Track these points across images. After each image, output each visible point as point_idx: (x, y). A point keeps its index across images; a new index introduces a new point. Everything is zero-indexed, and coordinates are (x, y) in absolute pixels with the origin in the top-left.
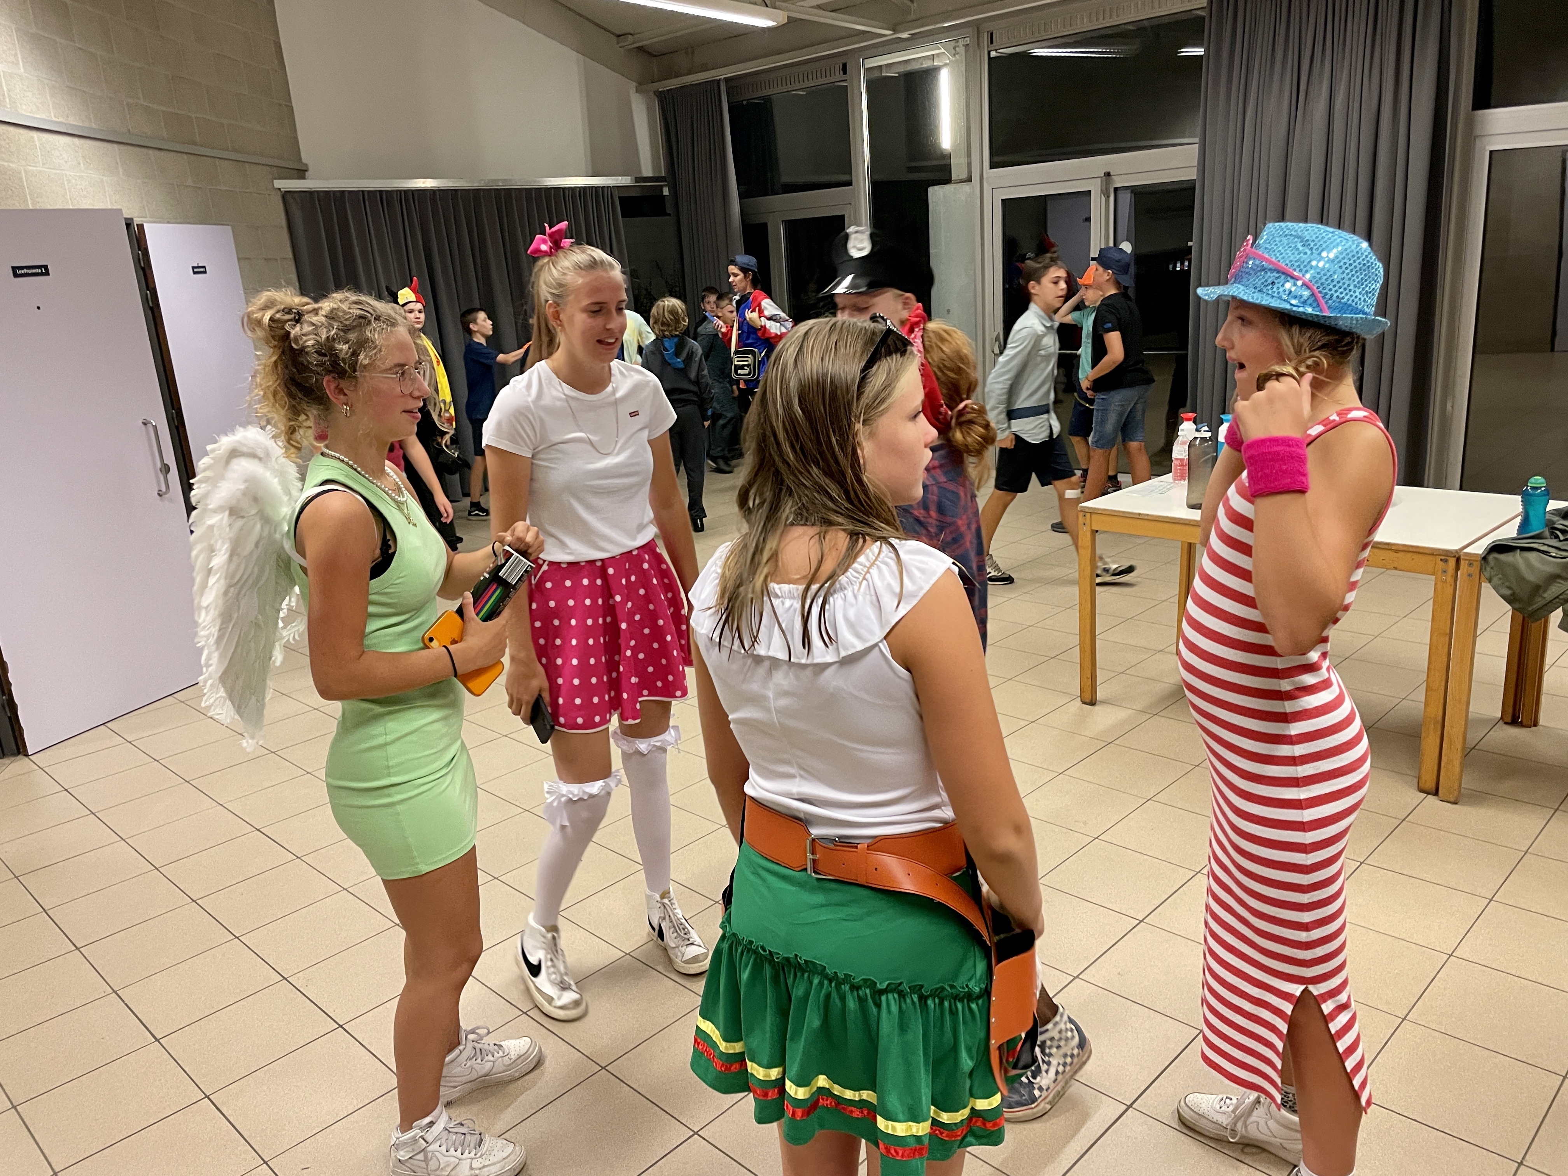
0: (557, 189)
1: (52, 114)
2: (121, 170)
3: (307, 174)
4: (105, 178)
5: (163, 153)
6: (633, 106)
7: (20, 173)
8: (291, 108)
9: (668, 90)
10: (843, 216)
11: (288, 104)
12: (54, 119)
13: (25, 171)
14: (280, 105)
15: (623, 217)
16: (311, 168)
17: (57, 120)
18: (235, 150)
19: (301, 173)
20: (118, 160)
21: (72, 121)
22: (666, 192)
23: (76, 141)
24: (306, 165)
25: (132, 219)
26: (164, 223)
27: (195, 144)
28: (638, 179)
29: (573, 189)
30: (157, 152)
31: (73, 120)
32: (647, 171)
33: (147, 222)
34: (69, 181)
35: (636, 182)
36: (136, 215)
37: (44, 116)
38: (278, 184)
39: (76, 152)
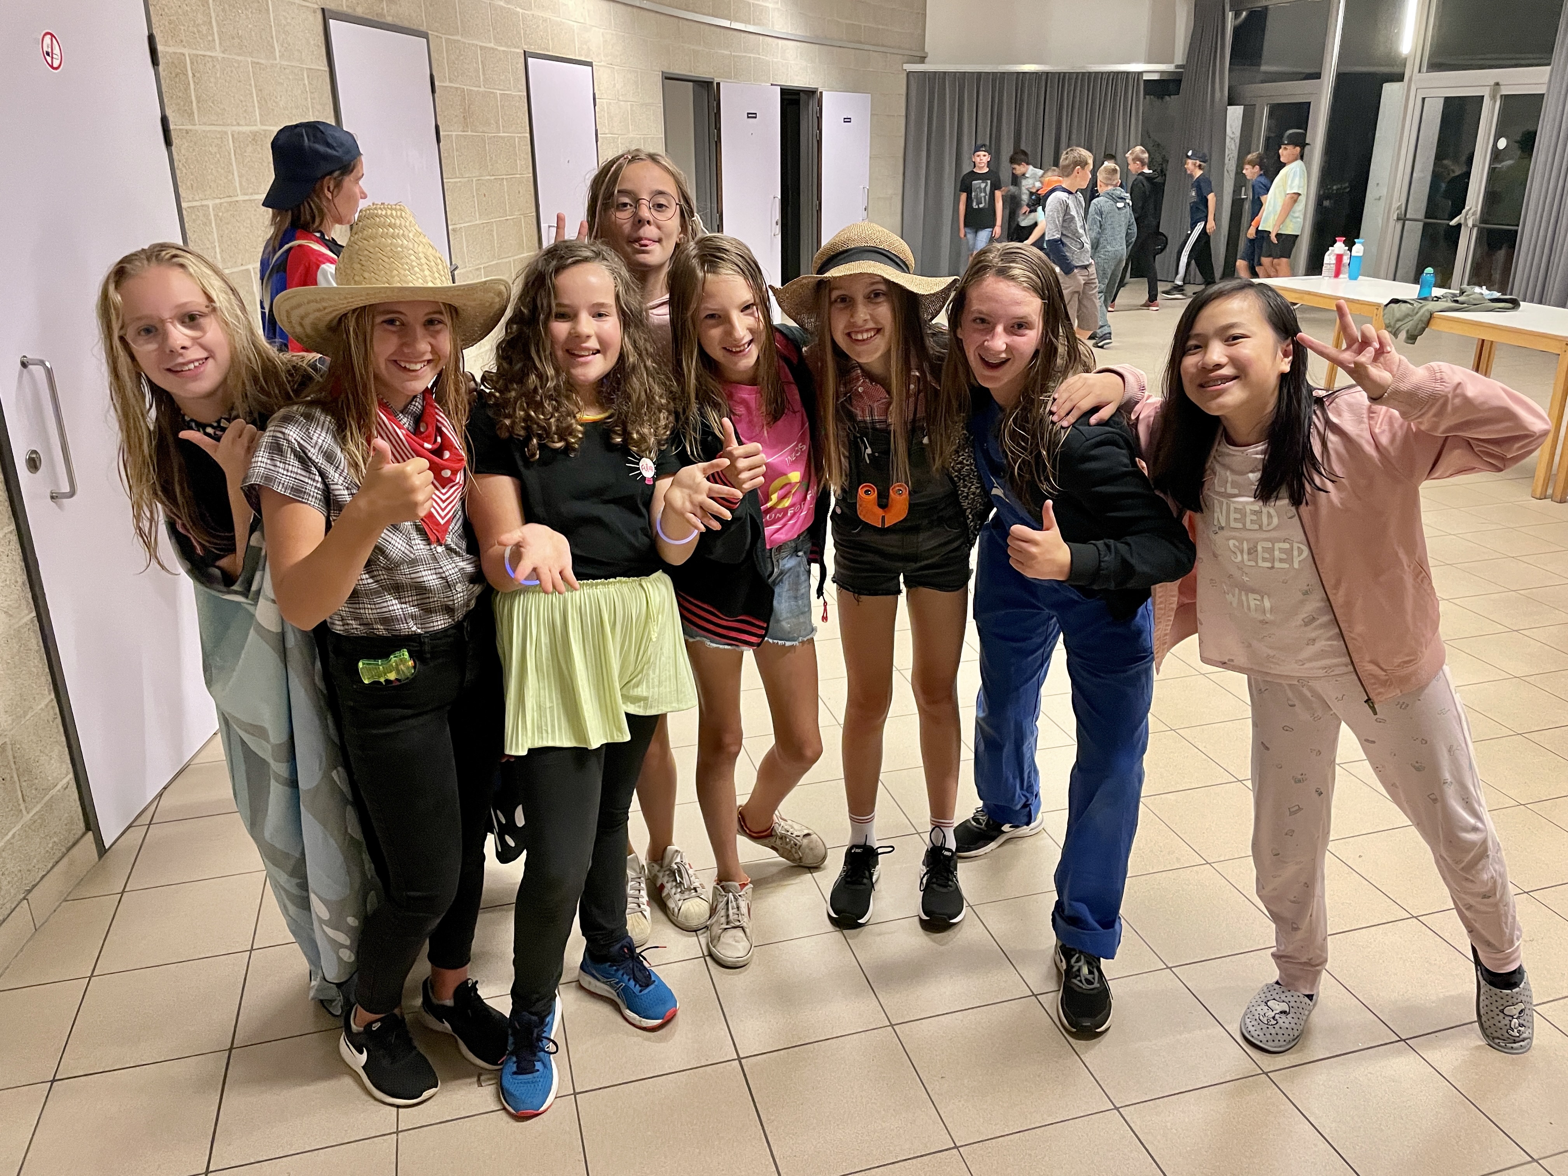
0: (1117, 73)
2: (817, 60)
3: (927, 60)
5: (841, 49)
6: (1177, 8)
8: (925, 16)
10: (1310, 103)
11: (924, 12)
15: (1144, 95)
16: (929, 55)
18: (884, 46)
19: (922, 60)
23: (798, 43)
24: (927, 54)
25: (817, 88)
26: (835, 91)
27: (861, 42)
33: (826, 92)
38: (906, 67)
39: (797, 50)
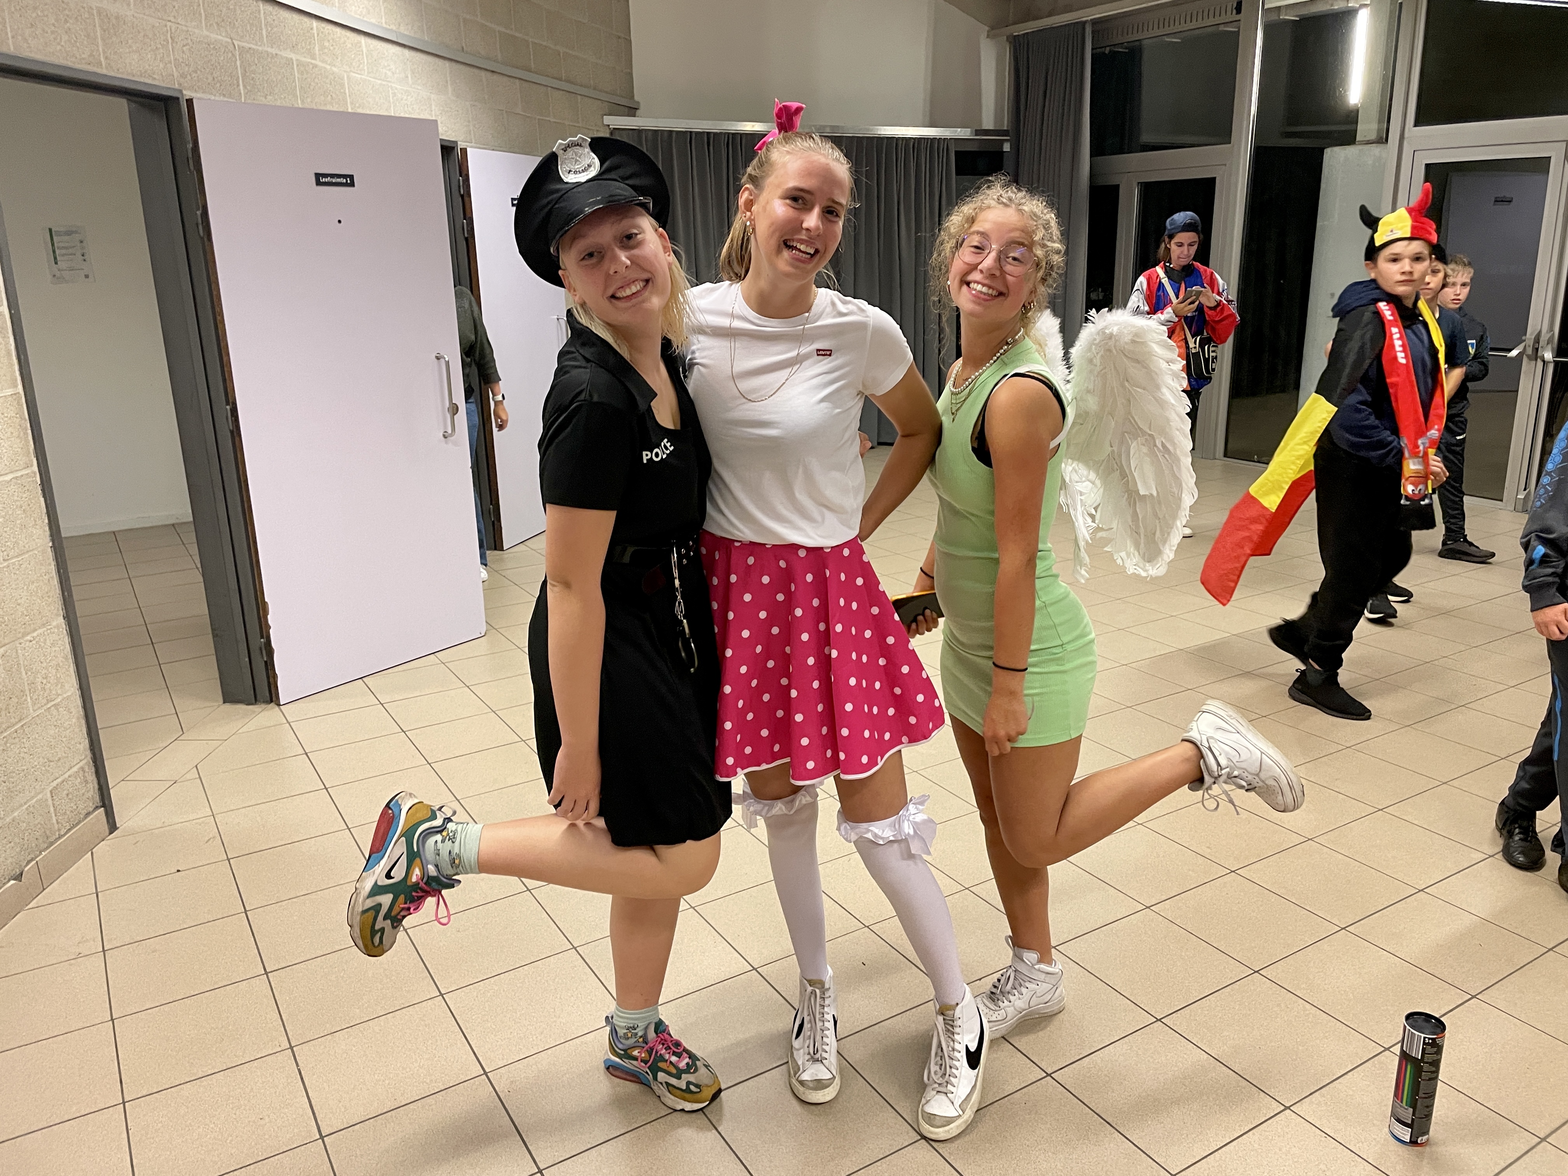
0: (890, 139)
1: (383, 21)
2: (450, 89)
3: (638, 112)
4: (433, 96)
5: (495, 77)
6: (982, 53)
7: (343, 79)
8: (630, 42)
9: (1024, 35)
10: (1214, 179)
11: (627, 37)
12: (384, 25)
13: (348, 77)
14: (619, 37)
15: (957, 174)
16: (642, 107)
17: (388, 27)
18: (568, 81)
19: (632, 111)
20: (449, 79)
21: (403, 29)
22: (1007, 147)
23: (406, 52)
24: (638, 103)
25: (456, 142)
26: (489, 149)
27: (529, 70)
28: (978, 132)
29: (906, 140)
30: (489, 74)
31: (405, 30)
32: (988, 123)
33: (471, 147)
34: (394, 94)
35: (976, 135)
36: (461, 139)
37: (373, 21)
38: (608, 120)
39: (405, 64)
